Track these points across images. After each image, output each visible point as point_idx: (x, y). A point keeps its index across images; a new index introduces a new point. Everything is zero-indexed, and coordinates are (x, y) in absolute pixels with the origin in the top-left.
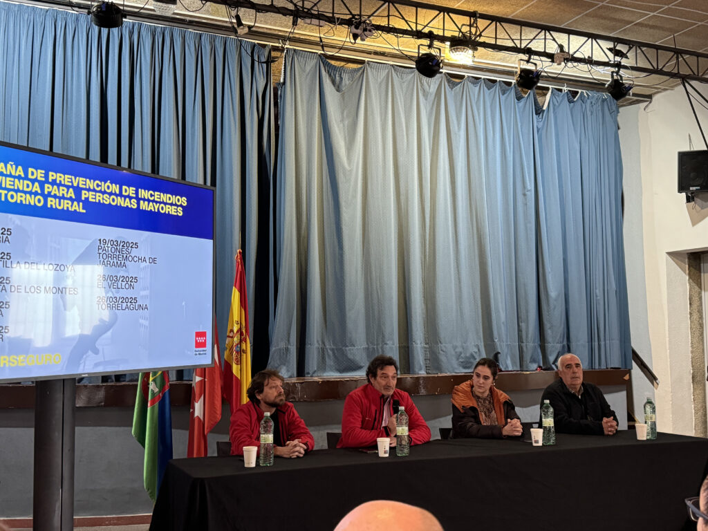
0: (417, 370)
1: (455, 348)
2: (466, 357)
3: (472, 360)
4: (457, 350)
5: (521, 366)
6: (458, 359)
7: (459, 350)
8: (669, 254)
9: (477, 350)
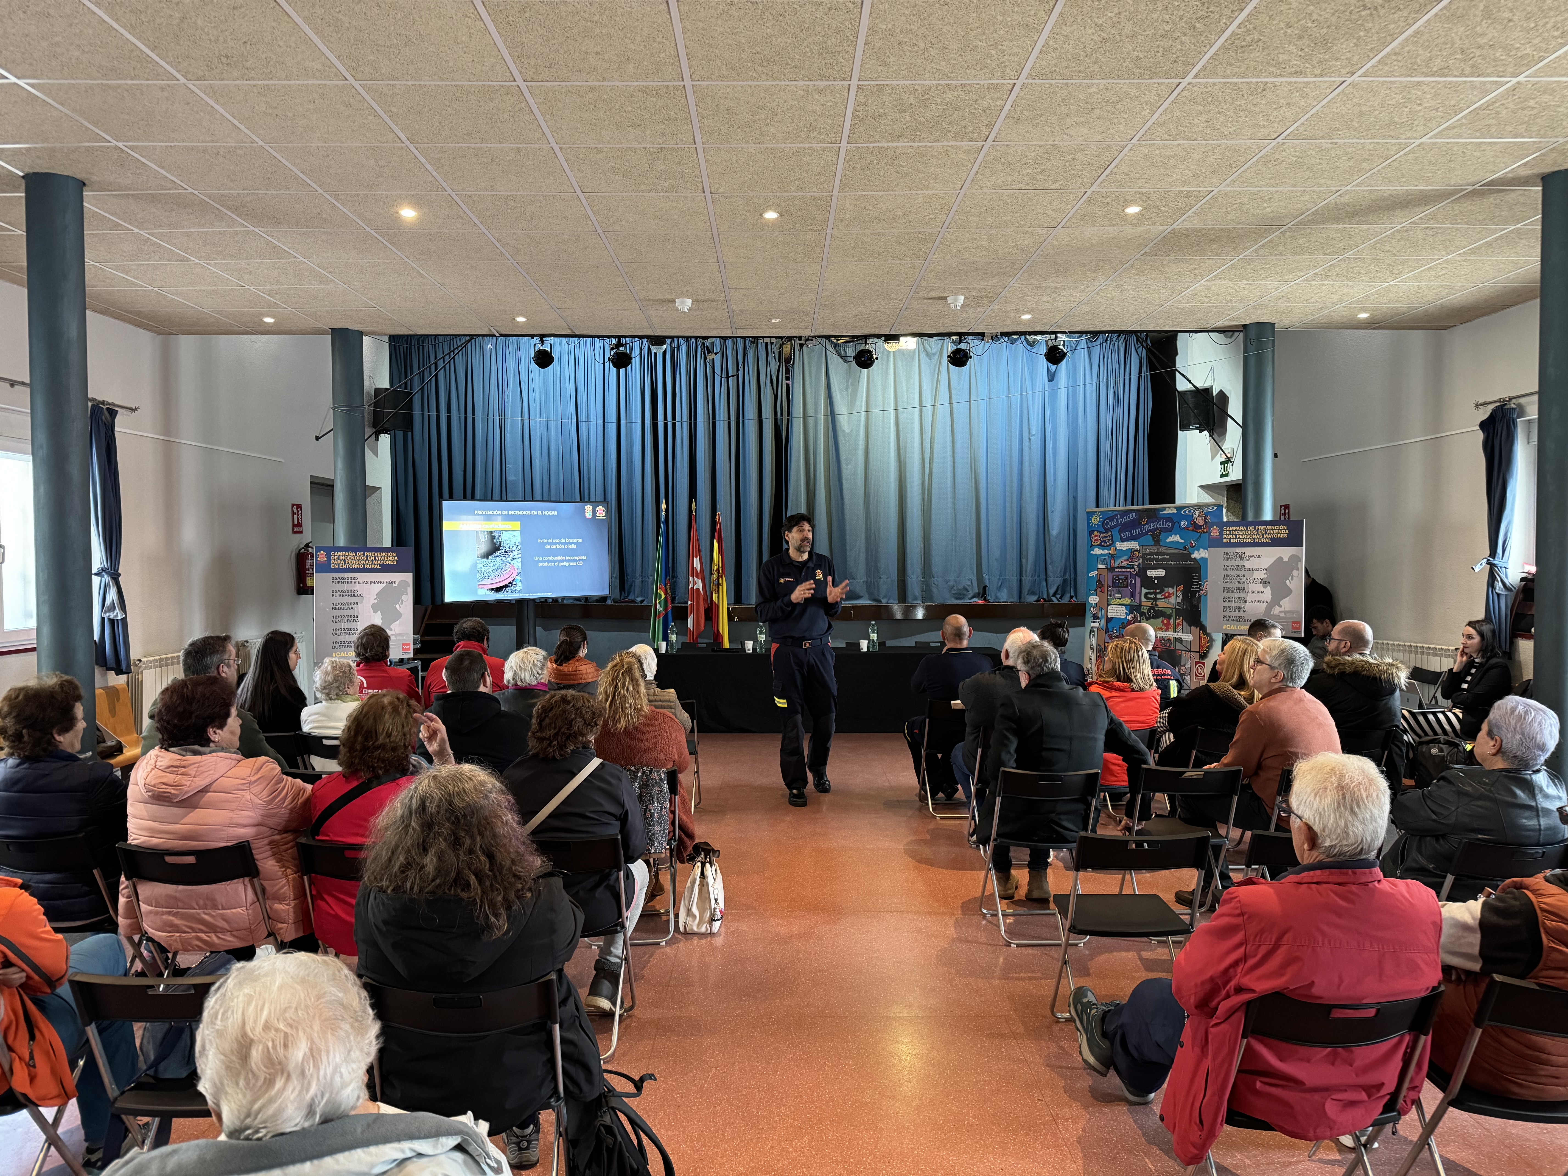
0: (910, 600)
1: (947, 582)
2: (959, 590)
3: (965, 592)
4: (950, 583)
5: (1020, 598)
6: (950, 591)
7: (951, 583)
8: (1202, 487)
9: (969, 583)
